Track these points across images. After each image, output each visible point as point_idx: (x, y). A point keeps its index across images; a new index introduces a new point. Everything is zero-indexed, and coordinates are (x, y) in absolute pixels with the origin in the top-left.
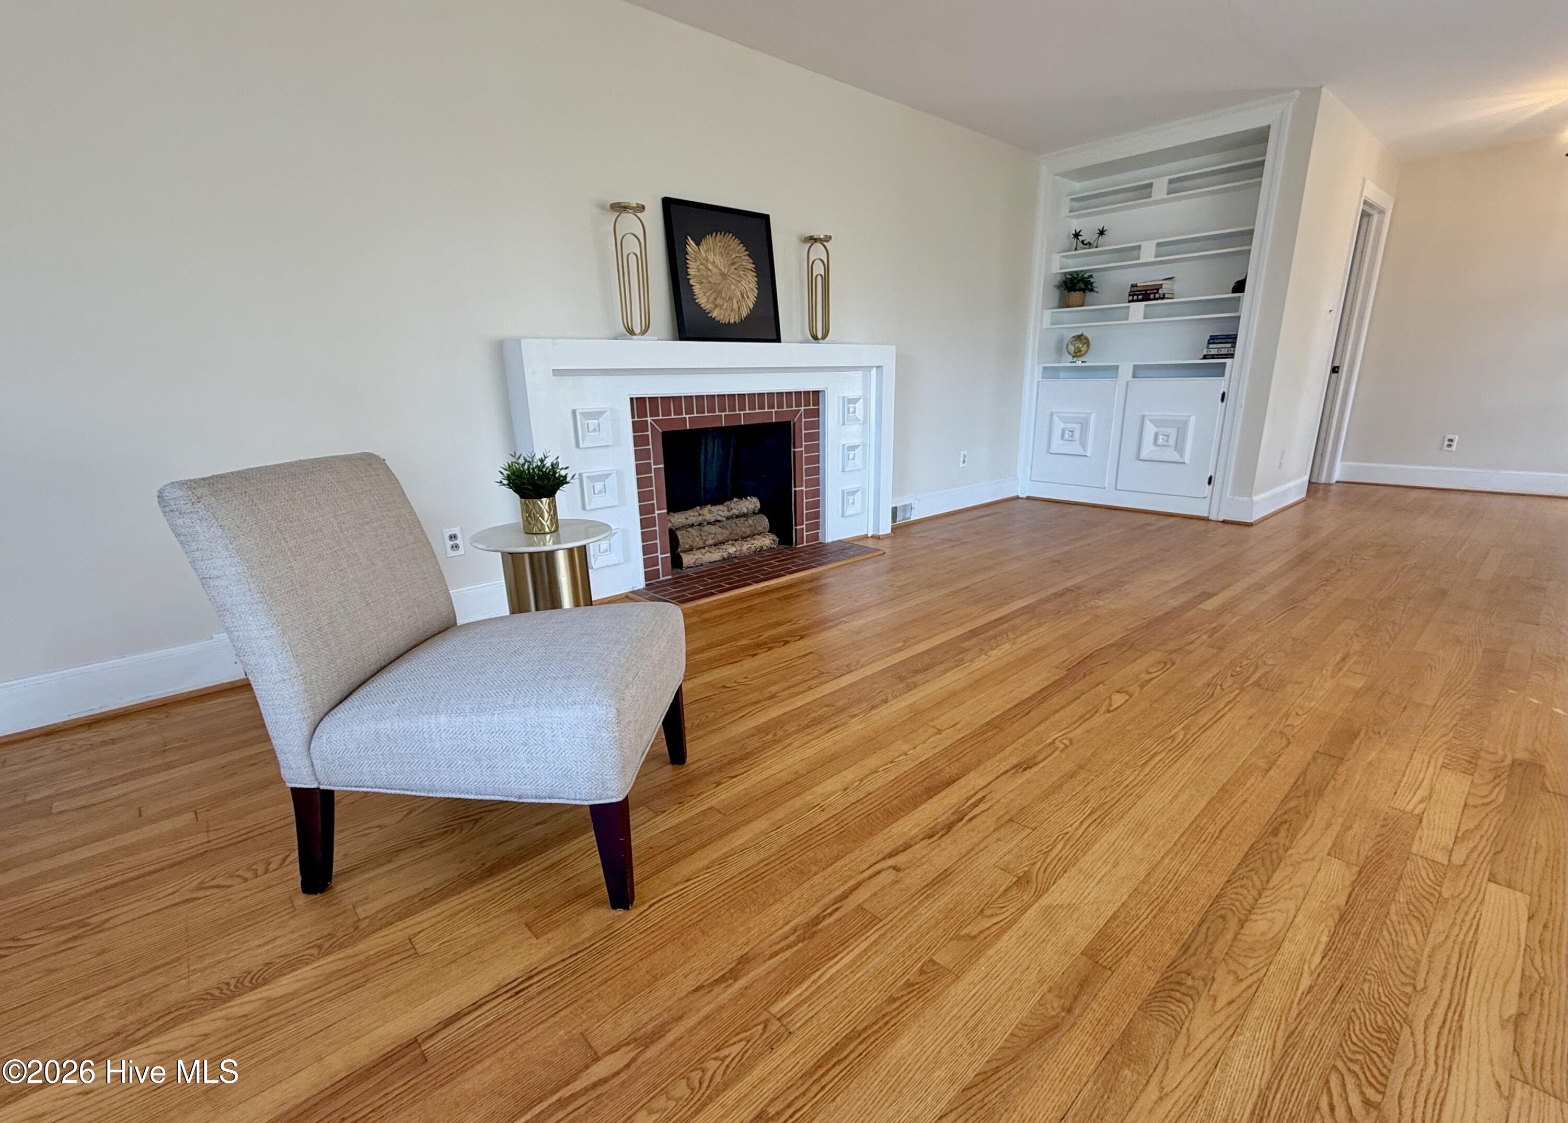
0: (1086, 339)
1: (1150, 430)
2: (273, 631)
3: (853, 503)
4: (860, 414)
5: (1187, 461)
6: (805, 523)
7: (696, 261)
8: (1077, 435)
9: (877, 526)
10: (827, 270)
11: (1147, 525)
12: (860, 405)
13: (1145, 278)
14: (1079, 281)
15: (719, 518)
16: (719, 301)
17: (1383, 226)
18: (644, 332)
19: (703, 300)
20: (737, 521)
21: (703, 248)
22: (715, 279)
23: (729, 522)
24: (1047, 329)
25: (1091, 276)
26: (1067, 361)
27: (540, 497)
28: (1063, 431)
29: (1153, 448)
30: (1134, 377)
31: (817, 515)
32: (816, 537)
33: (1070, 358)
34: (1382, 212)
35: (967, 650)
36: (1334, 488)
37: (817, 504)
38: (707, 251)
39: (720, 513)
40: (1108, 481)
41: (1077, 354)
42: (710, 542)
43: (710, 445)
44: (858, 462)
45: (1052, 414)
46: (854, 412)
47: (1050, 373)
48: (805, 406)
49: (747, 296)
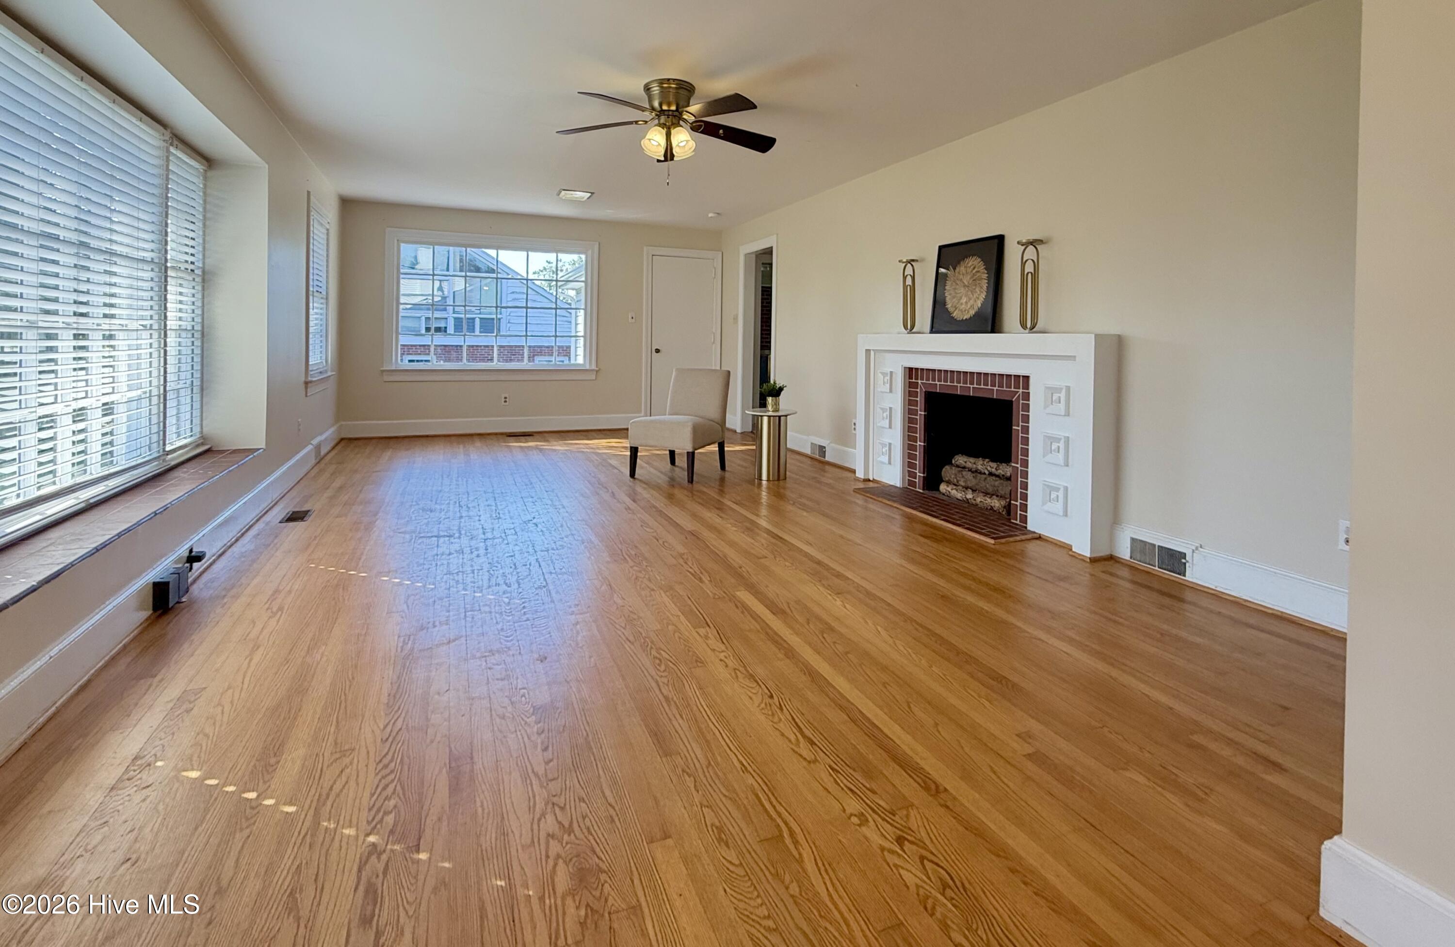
3: (1056, 500)
4: (1063, 405)
6: (1019, 501)
7: (951, 280)
10: (1036, 266)
12: (1063, 396)
16: (959, 305)
19: (950, 305)
21: (957, 271)
22: (960, 290)
38: (959, 273)
44: (1061, 456)
46: (1058, 402)
48: (1019, 388)
49: (978, 298)
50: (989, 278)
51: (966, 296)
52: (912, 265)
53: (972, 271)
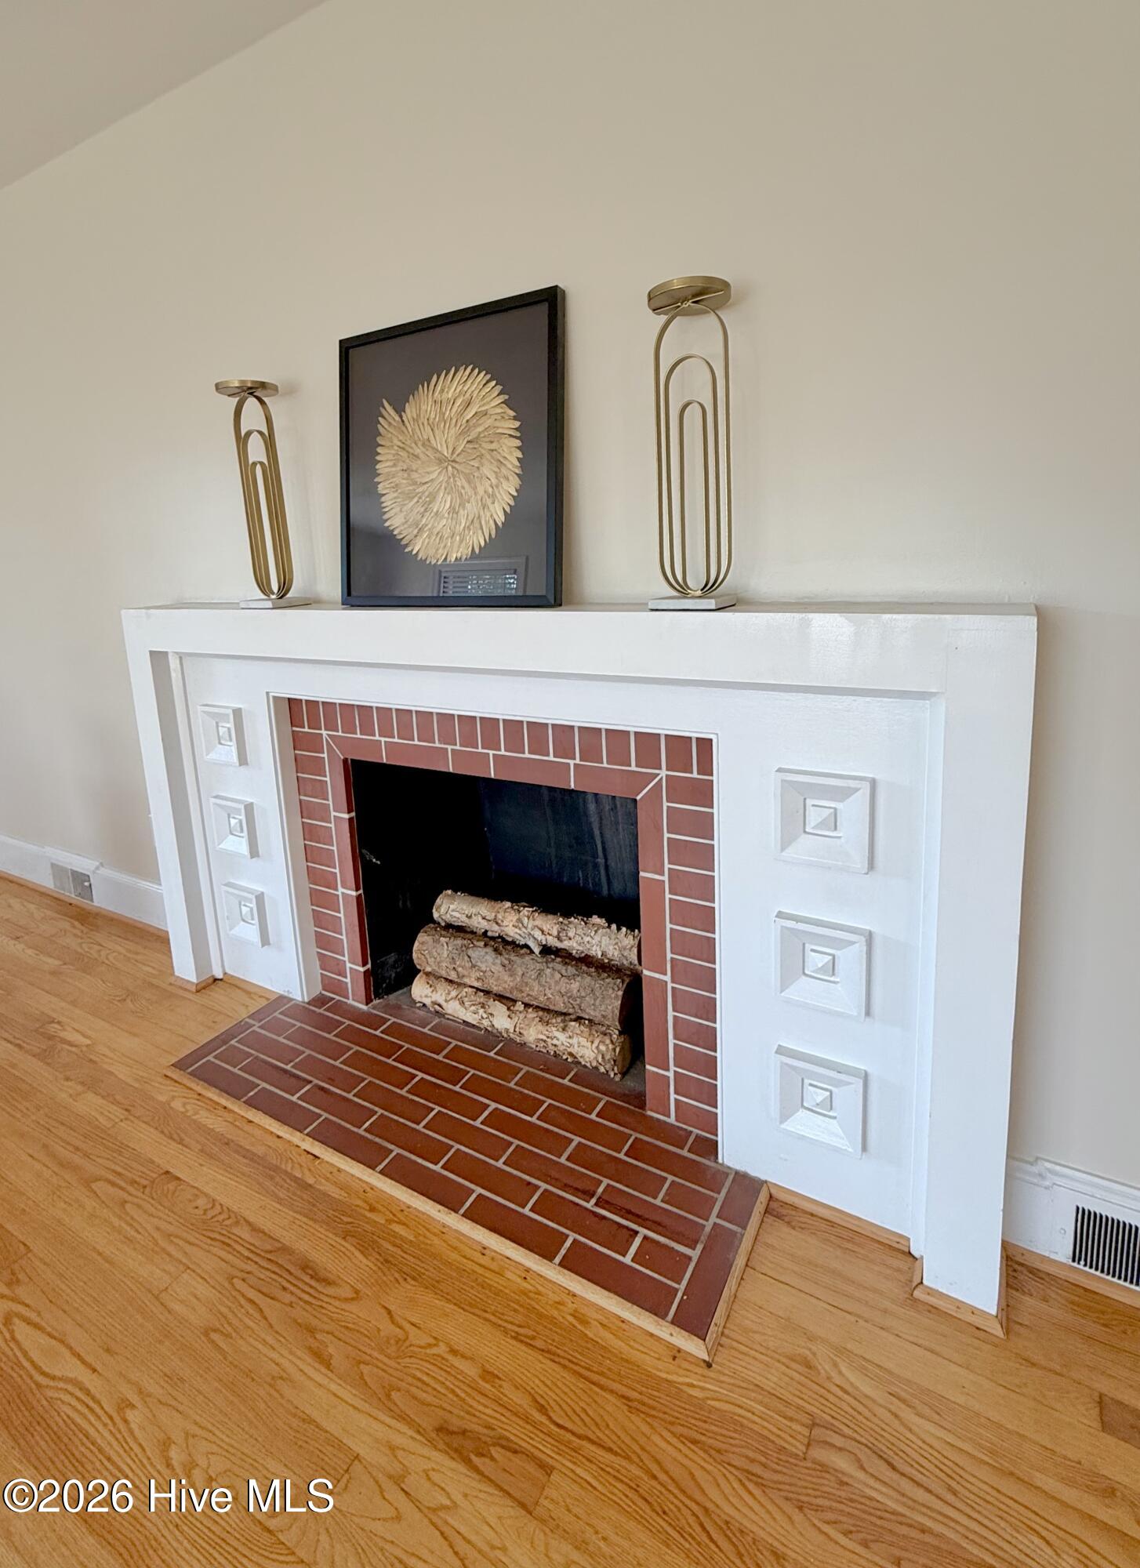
6: (673, 1068)
7: (393, 445)
16: (427, 519)
19: (397, 520)
21: (410, 415)
31: (710, 1067)
37: (710, 1039)
38: (416, 419)
48: (660, 768)
49: (493, 496)
50: (524, 435)
51: (449, 490)
52: (258, 398)
53: (461, 414)
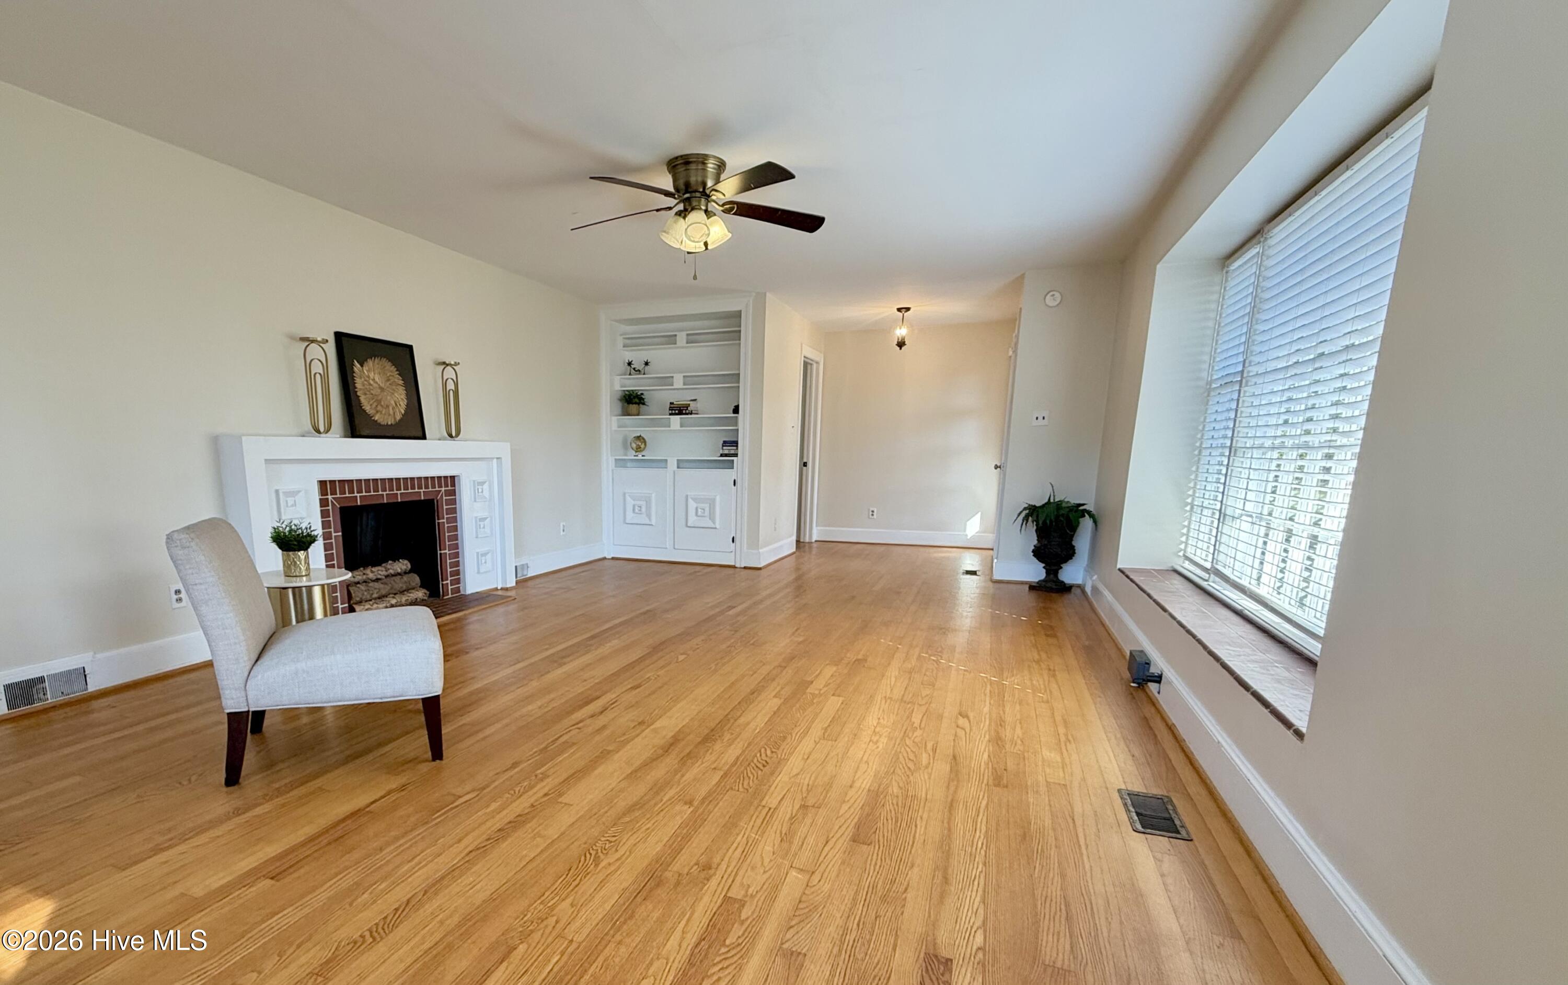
0: (643, 439)
1: (692, 505)
2: (231, 614)
3: (485, 562)
4: (486, 494)
5: (718, 526)
6: (449, 579)
7: (361, 378)
8: (644, 509)
9: (504, 580)
10: (456, 385)
11: (695, 572)
12: (486, 486)
13: (680, 398)
14: (634, 398)
15: (379, 577)
16: (379, 408)
17: (819, 373)
18: (327, 430)
19: (367, 407)
20: (394, 578)
21: (365, 369)
22: (376, 391)
23: (388, 579)
24: (615, 431)
25: (642, 394)
26: (631, 455)
27: (299, 550)
28: (634, 506)
29: (695, 518)
30: (678, 467)
31: (457, 573)
32: (458, 590)
33: (634, 453)
34: (817, 363)
35: (591, 645)
36: (815, 545)
37: (457, 564)
38: (368, 371)
39: (380, 572)
40: (669, 544)
41: (638, 449)
42: (375, 595)
43: (365, 518)
44: (488, 530)
45: (624, 494)
46: (482, 492)
47: (620, 463)
48: (443, 487)
53: (385, 373)
